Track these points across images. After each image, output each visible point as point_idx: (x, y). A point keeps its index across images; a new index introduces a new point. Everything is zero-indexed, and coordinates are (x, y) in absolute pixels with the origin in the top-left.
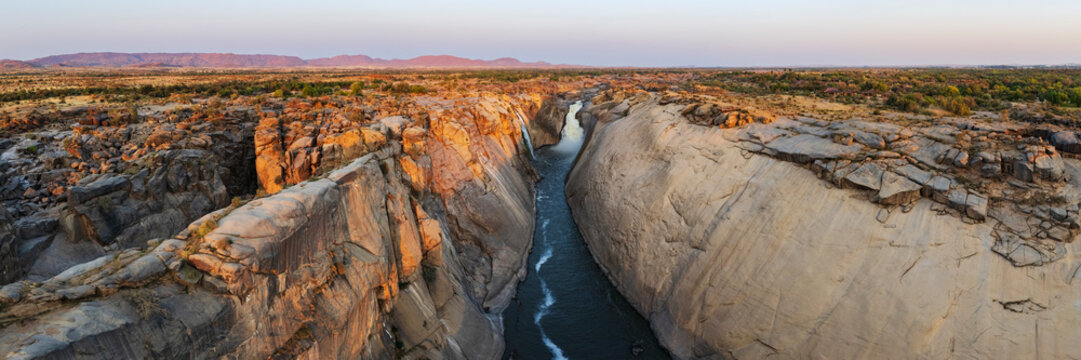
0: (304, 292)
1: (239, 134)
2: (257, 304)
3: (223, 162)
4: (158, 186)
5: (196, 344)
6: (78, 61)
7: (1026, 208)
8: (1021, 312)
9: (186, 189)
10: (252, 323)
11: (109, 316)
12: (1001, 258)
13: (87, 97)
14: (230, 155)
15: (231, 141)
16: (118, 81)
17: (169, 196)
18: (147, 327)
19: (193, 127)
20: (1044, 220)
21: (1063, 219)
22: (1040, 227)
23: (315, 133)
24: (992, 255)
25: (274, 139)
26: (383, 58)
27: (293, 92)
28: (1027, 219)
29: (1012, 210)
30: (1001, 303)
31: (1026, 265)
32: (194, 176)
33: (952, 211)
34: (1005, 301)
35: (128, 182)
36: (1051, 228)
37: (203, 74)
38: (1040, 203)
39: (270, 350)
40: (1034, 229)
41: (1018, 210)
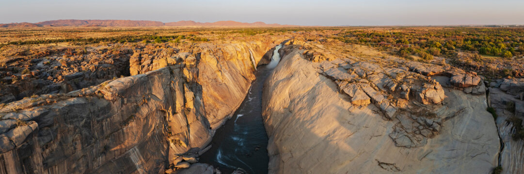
0: (133, 105)
1: (125, 59)
2: (118, 105)
3: (118, 69)
4: (94, 76)
5: (101, 112)
6: (58, 23)
7: (414, 117)
8: (386, 169)
9: (103, 78)
10: (116, 110)
11: (81, 101)
12: (392, 140)
13: (66, 43)
14: (121, 66)
15: (122, 61)
16: (78, 35)
17: (97, 80)
18: (90, 105)
19: (107, 56)
20: (421, 125)
21: (430, 126)
22: (418, 128)
23: (153, 58)
24: (388, 138)
25: (136, 61)
26: (201, 22)
27: (152, 41)
28: (413, 123)
29: (408, 116)
30: (378, 162)
31: (402, 146)
32: (106, 73)
33: (380, 112)
34: (382, 161)
35: (84, 74)
36: (422, 129)
37: (115, 31)
38: (422, 116)
39: (122, 121)
40: (415, 129)
41: (411, 118)
